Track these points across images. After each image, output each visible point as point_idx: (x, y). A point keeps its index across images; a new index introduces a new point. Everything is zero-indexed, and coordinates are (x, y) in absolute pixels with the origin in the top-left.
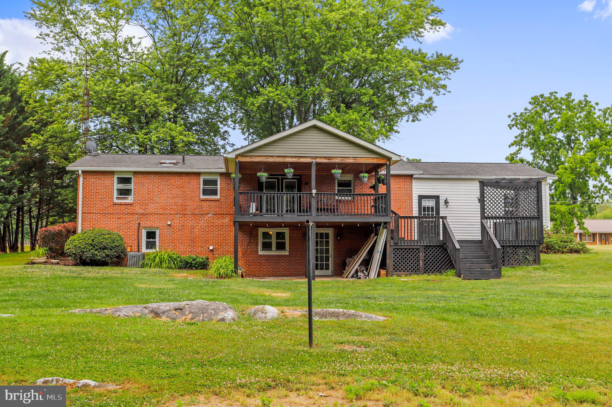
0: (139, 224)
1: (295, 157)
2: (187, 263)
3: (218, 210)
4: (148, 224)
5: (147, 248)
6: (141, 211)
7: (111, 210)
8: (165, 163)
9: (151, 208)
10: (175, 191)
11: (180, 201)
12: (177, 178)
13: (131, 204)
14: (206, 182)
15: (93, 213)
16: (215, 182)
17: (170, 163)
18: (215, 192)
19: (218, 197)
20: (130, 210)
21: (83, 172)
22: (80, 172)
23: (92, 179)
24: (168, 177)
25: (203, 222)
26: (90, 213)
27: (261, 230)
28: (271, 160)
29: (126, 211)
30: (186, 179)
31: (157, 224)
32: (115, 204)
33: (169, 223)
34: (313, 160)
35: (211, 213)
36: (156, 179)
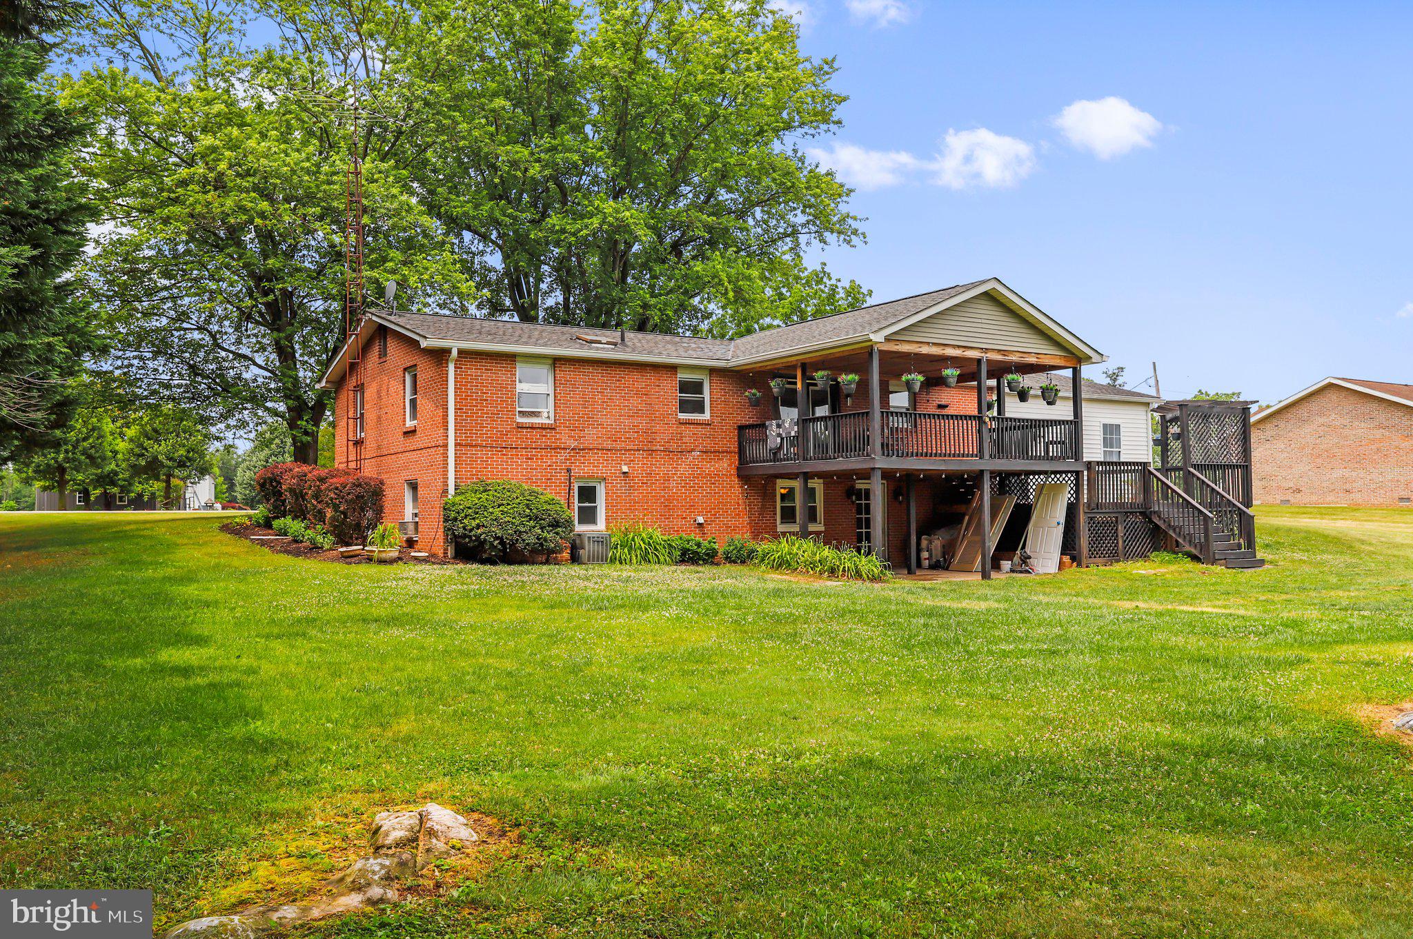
0: (569, 471)
1: (959, 347)
3: (708, 444)
4: (584, 470)
7: (513, 440)
8: (600, 342)
9: (591, 436)
10: (635, 402)
11: (643, 424)
13: (551, 428)
14: (684, 387)
15: (476, 446)
17: (608, 343)
18: (699, 408)
19: (707, 416)
20: (550, 439)
21: (460, 352)
22: (455, 353)
23: (472, 370)
25: (683, 468)
26: (471, 446)
27: (780, 483)
28: (925, 350)
29: (543, 442)
31: (602, 471)
32: (522, 427)
33: (625, 469)
34: (983, 355)
35: (698, 449)
36: (597, 375)
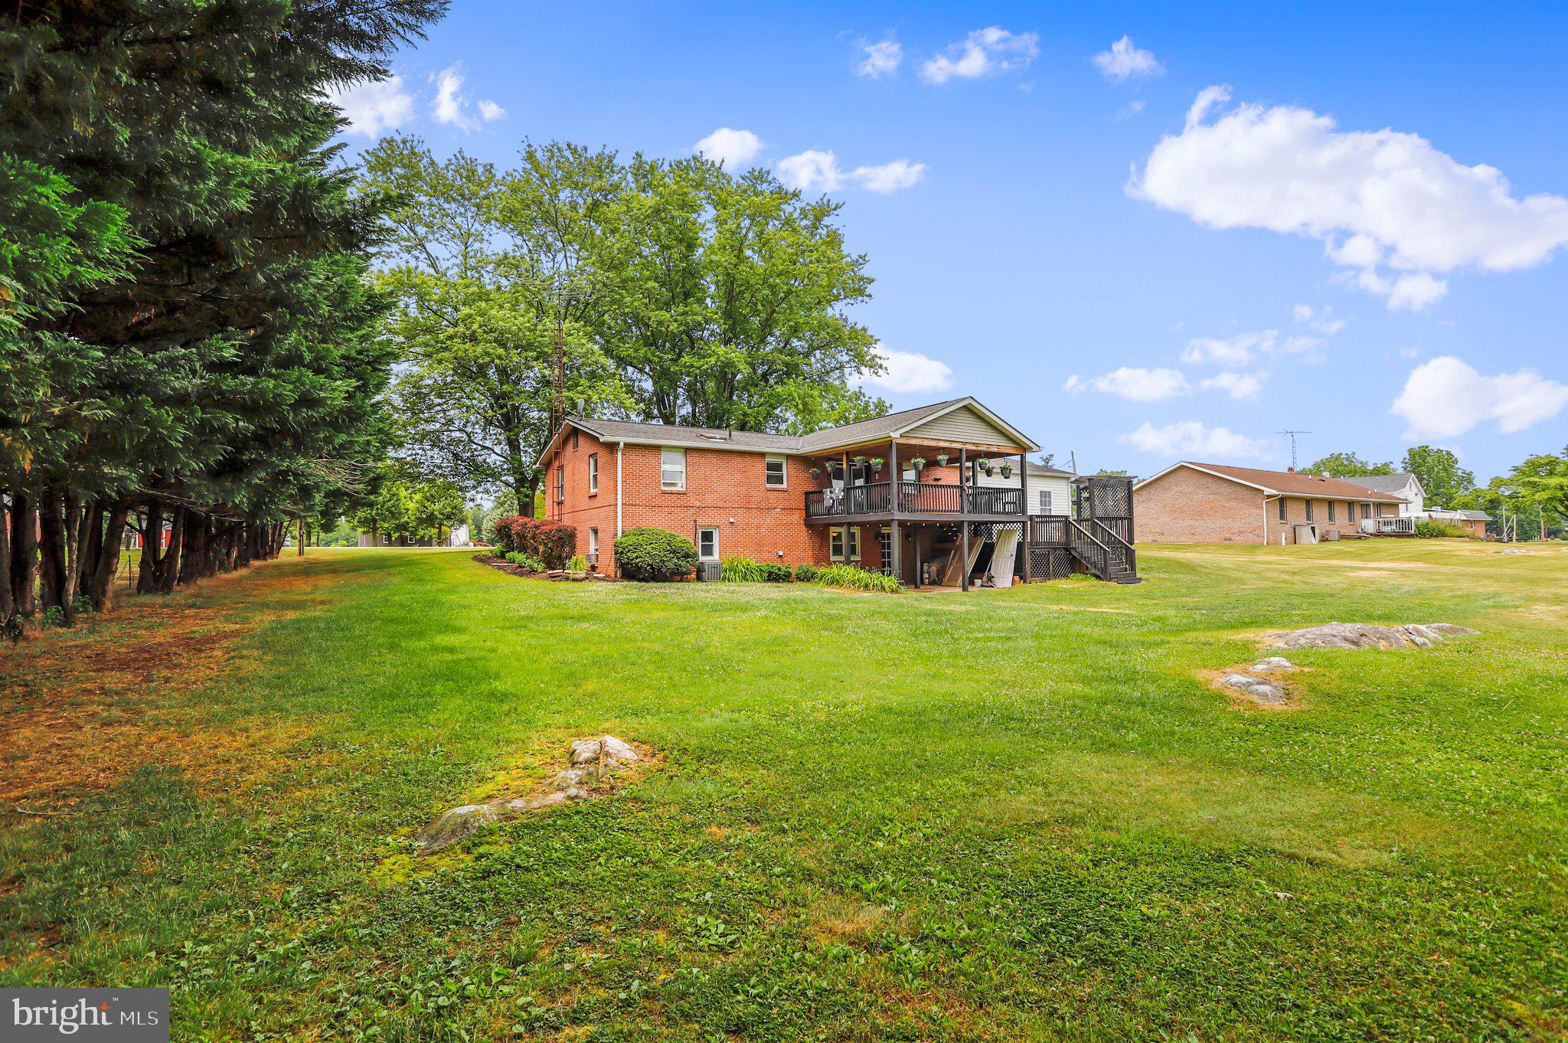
0: (695, 521)
1: (948, 441)
2: (770, 574)
3: (787, 504)
4: (705, 521)
5: (711, 554)
6: (698, 504)
7: (659, 501)
9: (710, 498)
10: (738, 476)
11: (743, 490)
12: (739, 459)
13: (684, 494)
14: (770, 467)
15: (635, 505)
16: (779, 467)
18: (780, 480)
19: (785, 486)
20: (683, 501)
21: (625, 444)
22: (622, 445)
23: (633, 456)
24: (728, 458)
25: (770, 519)
26: (632, 505)
27: (832, 529)
28: (926, 443)
29: (678, 503)
30: (749, 460)
31: (717, 521)
32: (664, 493)
33: (732, 520)
34: (963, 446)
35: (779, 507)
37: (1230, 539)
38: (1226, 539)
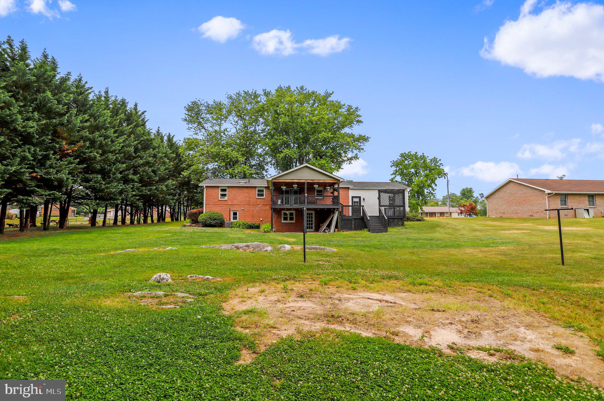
0: (230, 209)
1: (298, 180)
2: (251, 226)
3: (264, 203)
4: (234, 209)
5: (233, 219)
6: (231, 203)
7: (218, 203)
9: (235, 202)
10: (246, 194)
11: (248, 199)
12: (246, 189)
14: (259, 191)
16: (262, 191)
17: (243, 183)
18: (262, 195)
19: (264, 197)
20: (226, 203)
22: (204, 187)
23: (209, 190)
24: (242, 189)
25: (257, 208)
26: (209, 204)
27: (283, 212)
28: (287, 181)
30: (250, 189)
31: (237, 209)
32: (220, 200)
33: (243, 209)
34: (305, 181)
35: (261, 204)
36: (237, 190)
37: (532, 216)
38: (531, 216)
